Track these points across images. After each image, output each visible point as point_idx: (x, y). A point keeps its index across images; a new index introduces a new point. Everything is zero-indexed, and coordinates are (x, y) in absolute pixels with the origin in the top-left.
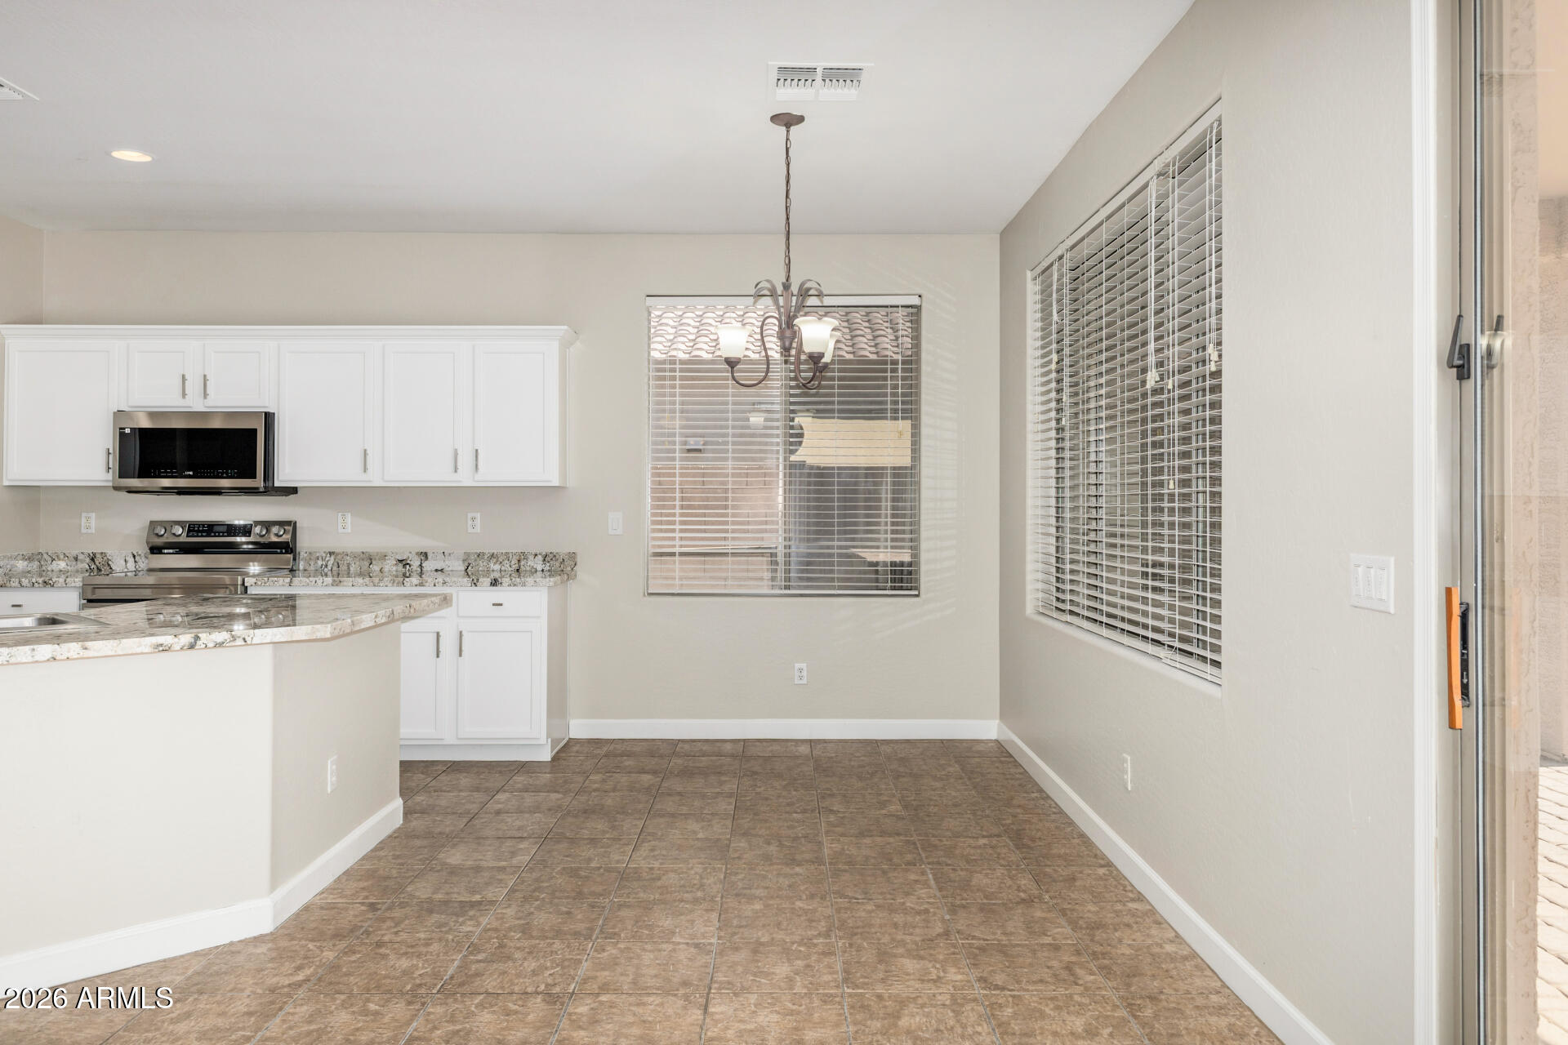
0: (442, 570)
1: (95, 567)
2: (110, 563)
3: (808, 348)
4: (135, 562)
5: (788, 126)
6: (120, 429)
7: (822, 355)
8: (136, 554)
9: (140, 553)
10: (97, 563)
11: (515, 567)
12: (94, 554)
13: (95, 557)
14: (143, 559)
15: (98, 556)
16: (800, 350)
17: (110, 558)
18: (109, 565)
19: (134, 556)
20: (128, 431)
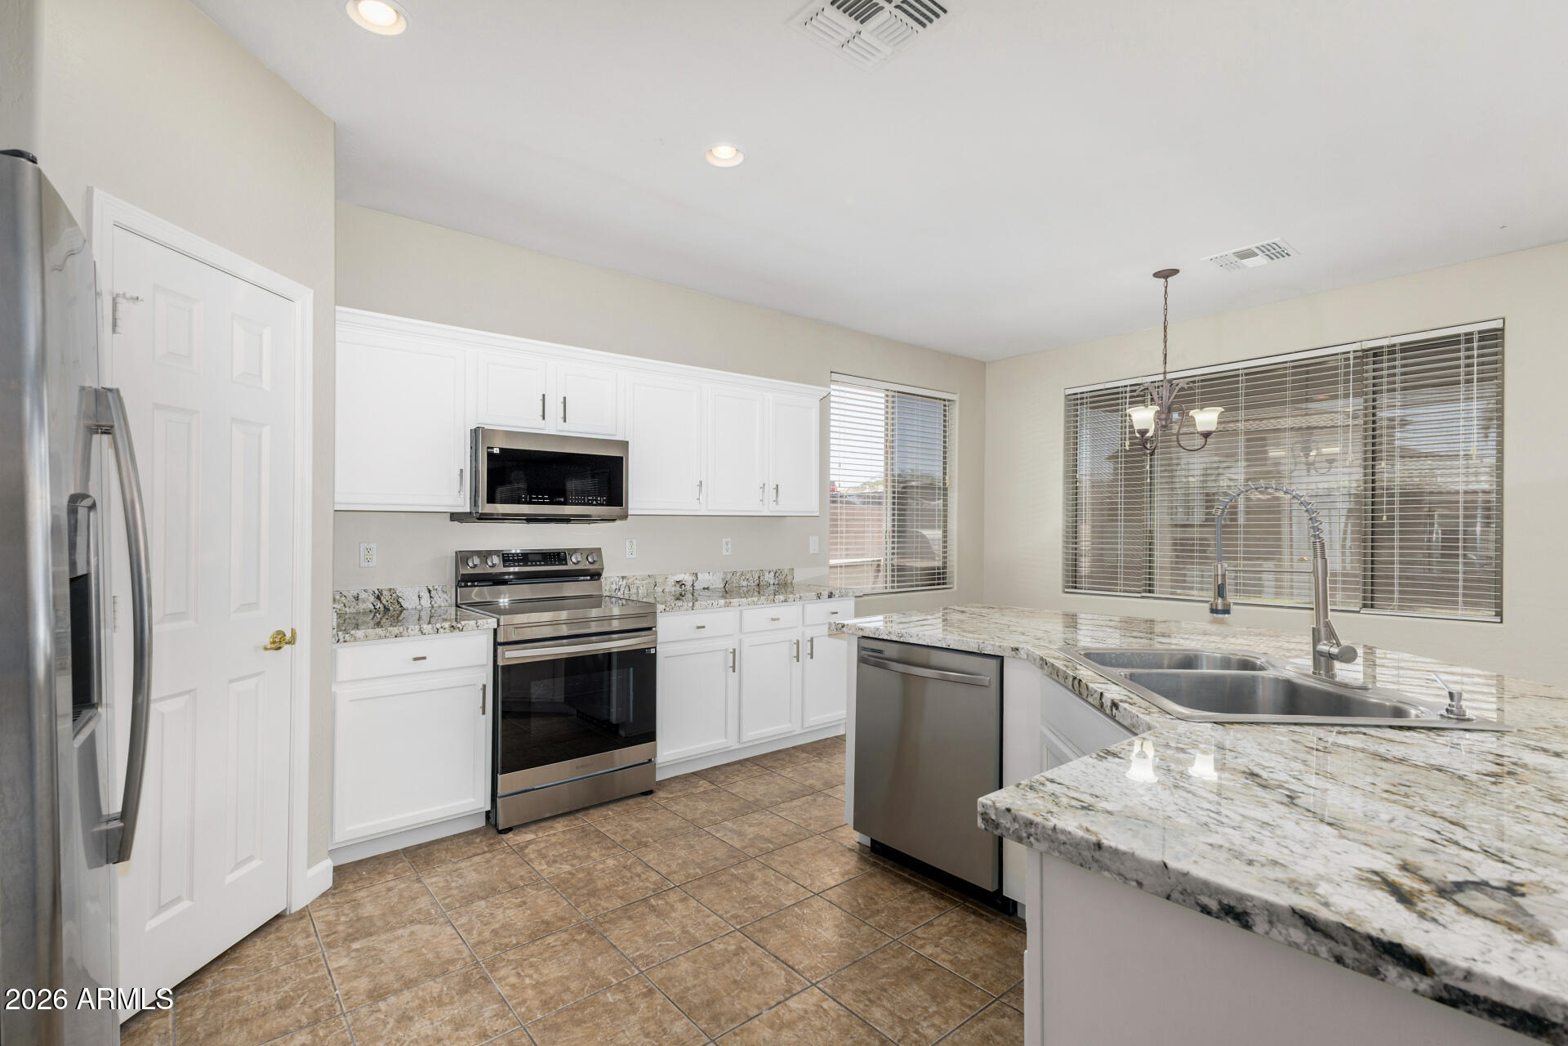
0: (708, 588)
1: (381, 606)
2: (400, 600)
3: (1136, 428)
4: (431, 597)
5: (1166, 277)
6: (488, 448)
7: (1146, 431)
8: (431, 588)
9: (436, 587)
10: (384, 601)
11: (757, 582)
12: (381, 592)
13: (382, 595)
14: (440, 593)
15: (385, 593)
16: (1131, 426)
17: (400, 595)
18: (399, 603)
19: (430, 591)
20: (496, 451)
